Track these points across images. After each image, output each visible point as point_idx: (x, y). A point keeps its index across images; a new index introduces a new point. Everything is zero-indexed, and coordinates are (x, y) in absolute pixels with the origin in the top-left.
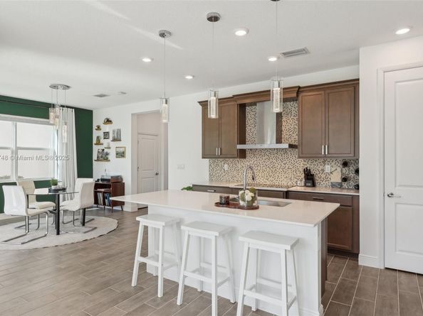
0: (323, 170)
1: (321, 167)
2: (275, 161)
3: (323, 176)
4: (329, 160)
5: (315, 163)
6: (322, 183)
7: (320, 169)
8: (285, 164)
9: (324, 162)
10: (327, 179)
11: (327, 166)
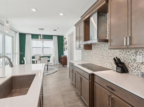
0: (135, 60)
1: (133, 57)
2: (103, 51)
3: (135, 65)
4: (140, 51)
5: (128, 53)
6: (134, 71)
7: (132, 59)
8: (108, 53)
9: (136, 53)
10: (138, 68)
11: (138, 56)
